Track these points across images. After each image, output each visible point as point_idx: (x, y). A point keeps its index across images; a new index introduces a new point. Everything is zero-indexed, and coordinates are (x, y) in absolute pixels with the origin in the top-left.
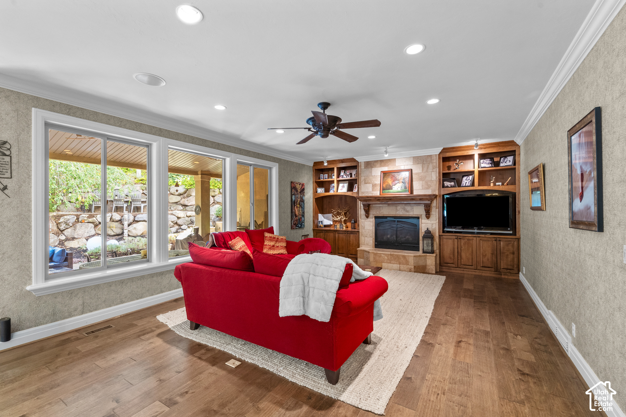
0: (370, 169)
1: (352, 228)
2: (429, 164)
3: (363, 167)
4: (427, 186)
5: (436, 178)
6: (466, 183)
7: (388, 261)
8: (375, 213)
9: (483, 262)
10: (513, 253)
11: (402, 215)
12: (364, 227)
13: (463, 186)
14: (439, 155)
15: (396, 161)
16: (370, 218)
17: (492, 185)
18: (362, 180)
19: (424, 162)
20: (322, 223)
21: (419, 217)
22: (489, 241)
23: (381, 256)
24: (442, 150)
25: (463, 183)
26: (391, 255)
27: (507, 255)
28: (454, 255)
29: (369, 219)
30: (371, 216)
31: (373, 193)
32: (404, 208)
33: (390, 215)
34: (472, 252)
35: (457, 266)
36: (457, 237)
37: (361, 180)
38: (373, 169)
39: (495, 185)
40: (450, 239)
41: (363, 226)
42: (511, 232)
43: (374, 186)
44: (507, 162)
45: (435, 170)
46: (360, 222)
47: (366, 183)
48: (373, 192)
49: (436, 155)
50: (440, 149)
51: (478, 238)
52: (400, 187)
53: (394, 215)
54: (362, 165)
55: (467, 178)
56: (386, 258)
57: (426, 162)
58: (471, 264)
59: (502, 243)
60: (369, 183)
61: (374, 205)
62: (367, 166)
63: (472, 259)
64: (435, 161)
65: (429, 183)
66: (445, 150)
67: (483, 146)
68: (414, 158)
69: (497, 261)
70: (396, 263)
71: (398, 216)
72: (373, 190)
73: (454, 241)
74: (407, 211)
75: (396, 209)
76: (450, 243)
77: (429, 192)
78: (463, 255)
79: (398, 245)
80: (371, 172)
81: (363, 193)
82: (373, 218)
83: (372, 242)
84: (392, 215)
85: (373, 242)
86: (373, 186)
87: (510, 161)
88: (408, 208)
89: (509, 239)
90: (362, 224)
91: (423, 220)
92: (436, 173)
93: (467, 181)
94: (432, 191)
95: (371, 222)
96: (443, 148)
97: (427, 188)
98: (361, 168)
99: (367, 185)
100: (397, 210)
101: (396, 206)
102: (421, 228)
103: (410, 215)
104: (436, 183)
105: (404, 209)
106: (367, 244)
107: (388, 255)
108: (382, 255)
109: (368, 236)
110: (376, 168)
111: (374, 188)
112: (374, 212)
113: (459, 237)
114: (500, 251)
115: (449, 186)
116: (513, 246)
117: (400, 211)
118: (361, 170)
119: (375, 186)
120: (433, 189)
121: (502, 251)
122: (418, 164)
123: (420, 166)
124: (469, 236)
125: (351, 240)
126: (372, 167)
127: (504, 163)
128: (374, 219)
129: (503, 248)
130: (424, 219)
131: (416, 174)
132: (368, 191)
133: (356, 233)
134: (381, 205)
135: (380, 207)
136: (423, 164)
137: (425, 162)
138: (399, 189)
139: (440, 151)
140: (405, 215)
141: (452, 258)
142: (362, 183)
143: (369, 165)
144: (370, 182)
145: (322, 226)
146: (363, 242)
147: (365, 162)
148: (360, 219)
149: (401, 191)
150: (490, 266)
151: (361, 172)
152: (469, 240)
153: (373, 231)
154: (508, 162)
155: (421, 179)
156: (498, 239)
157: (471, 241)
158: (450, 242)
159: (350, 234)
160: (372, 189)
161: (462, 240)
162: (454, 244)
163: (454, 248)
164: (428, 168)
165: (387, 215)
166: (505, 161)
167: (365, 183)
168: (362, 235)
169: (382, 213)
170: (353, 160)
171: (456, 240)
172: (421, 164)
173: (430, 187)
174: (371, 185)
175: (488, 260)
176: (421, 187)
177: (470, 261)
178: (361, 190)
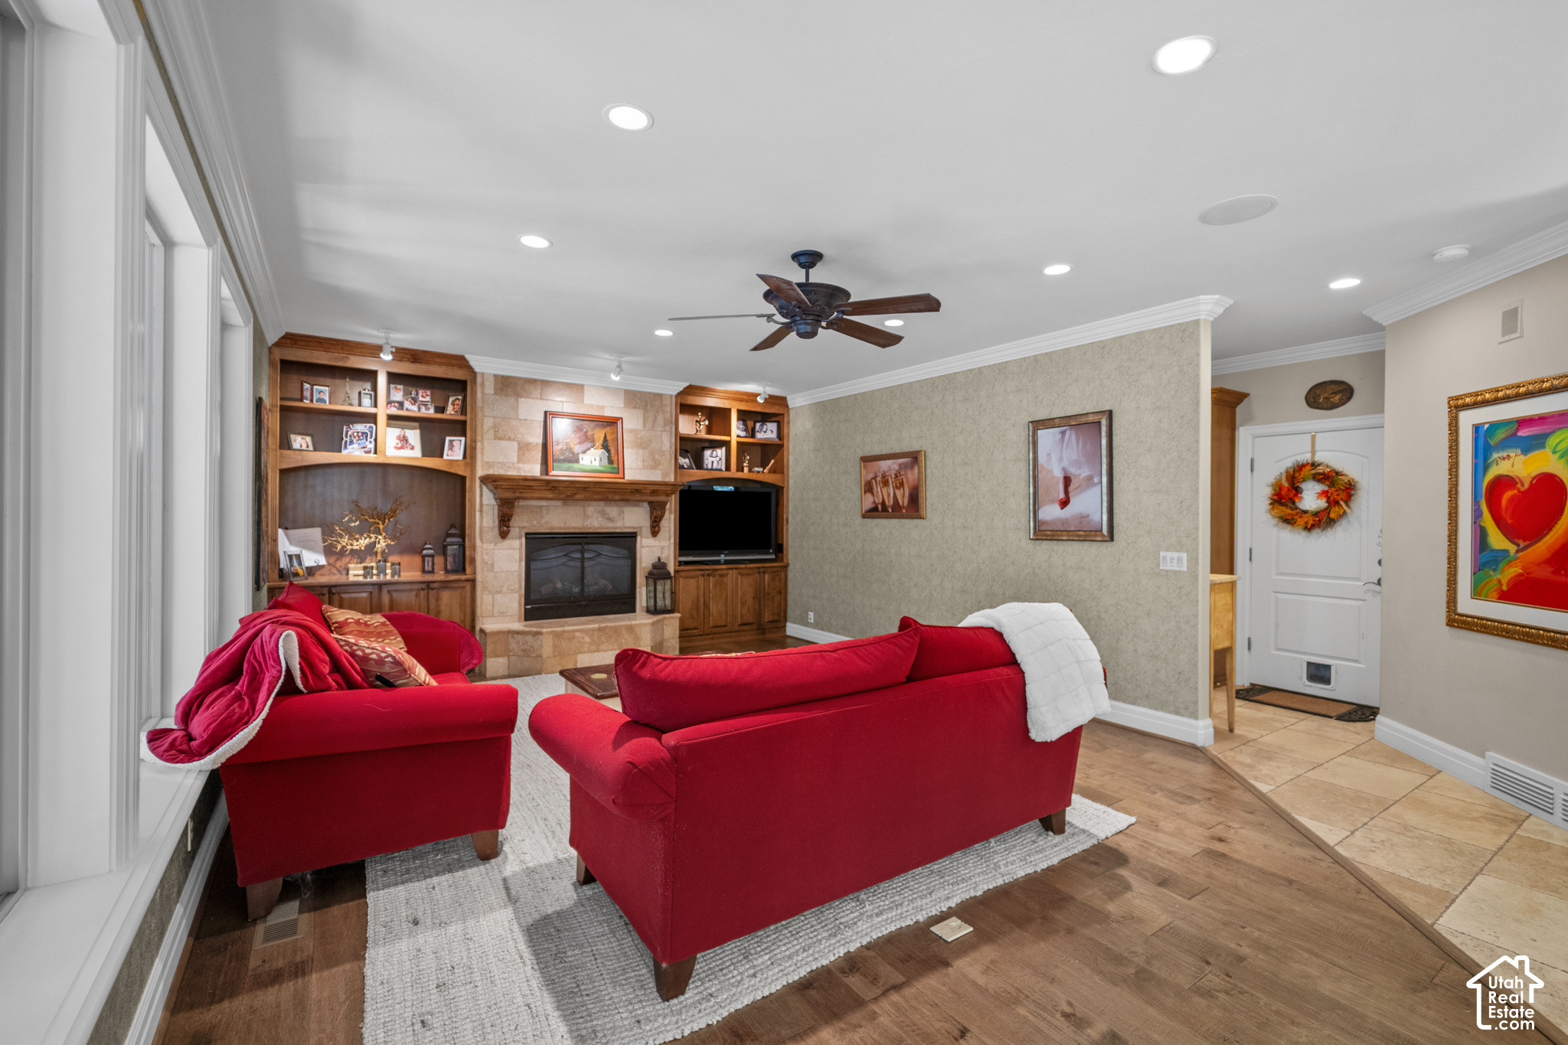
0: (512, 400)
1: (447, 571)
2: (657, 412)
3: (490, 389)
4: (653, 463)
5: (671, 447)
6: (713, 462)
7: (593, 647)
8: (525, 524)
9: (741, 615)
10: (780, 593)
11: (598, 528)
12: (493, 565)
13: (707, 469)
14: (677, 396)
15: (585, 391)
16: (513, 538)
17: (746, 470)
18: (485, 428)
19: (647, 405)
20: (300, 564)
21: (635, 533)
22: (749, 575)
23: (574, 637)
24: (685, 388)
25: (706, 462)
26: (599, 629)
27: (774, 597)
28: (698, 610)
29: (507, 542)
30: (514, 531)
31: (519, 469)
32: (603, 510)
33: (569, 528)
34: (726, 600)
35: (702, 633)
36: (702, 572)
37: (482, 426)
38: (521, 400)
39: (750, 471)
40: (693, 577)
41: (490, 563)
42: (773, 557)
43: (524, 448)
44: (767, 433)
45: (668, 428)
46: (478, 550)
47: (501, 439)
48: (521, 465)
49: (671, 396)
50: (681, 386)
51: (734, 571)
52: (598, 459)
53: (578, 528)
54: (486, 383)
55: (712, 453)
56: (587, 639)
57: (651, 407)
58: (723, 623)
59: (766, 576)
60: (509, 439)
61: (522, 503)
62: (502, 390)
63: (727, 612)
64: (668, 409)
65: (657, 456)
66: (691, 390)
67: (745, 397)
68: (627, 393)
69: (760, 610)
70: (611, 647)
71: (591, 531)
72: (520, 460)
73: (698, 582)
74: (610, 519)
75: (585, 514)
76: (690, 588)
77: (656, 476)
78: (713, 607)
79: (586, 605)
80: (516, 409)
81: (489, 465)
82: (520, 538)
83: (515, 605)
84: (574, 528)
85: (520, 604)
86: (520, 448)
87: (772, 431)
88: (612, 510)
89: (776, 569)
90: (485, 557)
91: (644, 540)
92: (671, 435)
93: (713, 459)
94: (663, 474)
95: (513, 549)
96: (688, 384)
97: (654, 467)
98: (483, 390)
99: (503, 443)
100: (586, 516)
101: (584, 507)
102: (641, 558)
103: (617, 528)
104: (671, 457)
105: (603, 514)
106: (503, 614)
107: (593, 630)
108: (578, 634)
109: (504, 590)
110: (530, 401)
111: (524, 454)
112: (524, 522)
113: (706, 572)
114: (764, 591)
115: (686, 466)
116: (780, 581)
117: (593, 518)
118: (483, 398)
119: (528, 450)
120: (662, 472)
121: (766, 590)
122: (635, 408)
123: (639, 413)
124: (723, 569)
125: (443, 608)
126: (518, 395)
127: (763, 433)
128: (524, 540)
129: (769, 584)
130: (647, 537)
131: (631, 431)
132: (505, 460)
133: (462, 584)
134: (543, 503)
135: (541, 507)
136: (645, 408)
137: (649, 407)
138: (596, 464)
139: (681, 389)
140: (606, 528)
141: (696, 616)
142: (485, 436)
143: (508, 386)
144: (512, 437)
145: (300, 572)
146: (490, 608)
147: (496, 376)
148: (478, 542)
149: (600, 468)
150: (751, 620)
151: (483, 401)
152: (722, 576)
153: (520, 575)
154: (769, 432)
155: (641, 444)
156: (762, 570)
157: (725, 579)
158: (692, 582)
159: (438, 588)
160: (519, 456)
161: (711, 578)
162: (698, 588)
163: (698, 596)
164: (654, 422)
165: (560, 528)
166: (764, 429)
167: (497, 438)
168: (485, 588)
169: (546, 523)
170: (461, 361)
171: (701, 579)
172: (642, 411)
173: (659, 465)
174: (516, 444)
175: (749, 610)
176: (641, 464)
177: (724, 616)
178: (482, 455)
